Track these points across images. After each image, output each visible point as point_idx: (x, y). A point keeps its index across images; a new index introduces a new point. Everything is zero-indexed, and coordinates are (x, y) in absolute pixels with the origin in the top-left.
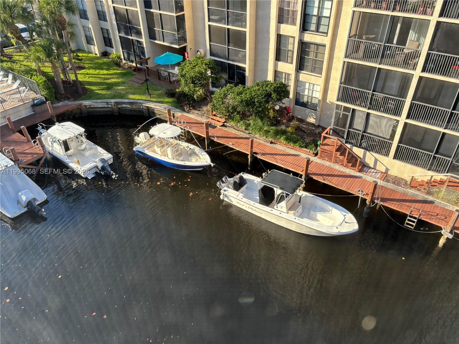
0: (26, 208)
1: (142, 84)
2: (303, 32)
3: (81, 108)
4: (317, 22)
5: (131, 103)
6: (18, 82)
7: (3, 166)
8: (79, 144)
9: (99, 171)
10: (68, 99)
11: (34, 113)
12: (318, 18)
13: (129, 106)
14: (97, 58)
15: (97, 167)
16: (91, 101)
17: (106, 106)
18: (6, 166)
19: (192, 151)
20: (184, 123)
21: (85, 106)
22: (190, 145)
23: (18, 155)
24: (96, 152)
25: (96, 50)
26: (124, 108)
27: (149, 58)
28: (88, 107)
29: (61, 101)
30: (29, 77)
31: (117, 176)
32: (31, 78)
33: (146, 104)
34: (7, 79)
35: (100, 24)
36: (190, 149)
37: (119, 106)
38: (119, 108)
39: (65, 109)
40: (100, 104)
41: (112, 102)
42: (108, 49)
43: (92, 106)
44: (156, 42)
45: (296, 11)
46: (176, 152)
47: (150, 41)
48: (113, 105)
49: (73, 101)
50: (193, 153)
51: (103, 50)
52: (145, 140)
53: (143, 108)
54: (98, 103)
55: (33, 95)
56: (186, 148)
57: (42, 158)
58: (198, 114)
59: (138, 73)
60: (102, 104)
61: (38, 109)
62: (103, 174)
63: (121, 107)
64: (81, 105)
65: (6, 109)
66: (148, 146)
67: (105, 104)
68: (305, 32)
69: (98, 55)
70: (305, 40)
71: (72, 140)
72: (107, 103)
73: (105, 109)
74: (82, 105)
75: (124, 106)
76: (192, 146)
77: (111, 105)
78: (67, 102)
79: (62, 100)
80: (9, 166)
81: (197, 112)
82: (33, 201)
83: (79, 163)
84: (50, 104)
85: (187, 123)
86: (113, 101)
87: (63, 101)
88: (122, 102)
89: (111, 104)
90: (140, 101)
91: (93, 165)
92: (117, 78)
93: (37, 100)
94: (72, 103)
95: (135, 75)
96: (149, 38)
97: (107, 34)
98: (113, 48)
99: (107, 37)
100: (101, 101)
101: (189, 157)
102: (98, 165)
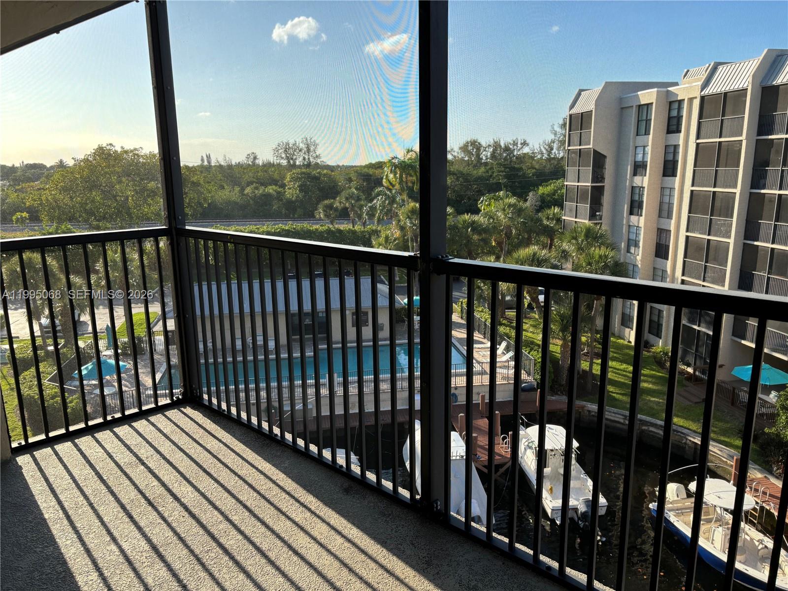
1: (696, 403)
3: (582, 413)
6: (511, 354)
7: (458, 454)
9: (576, 519)
13: (661, 432)
14: (629, 347)
15: (576, 510)
17: (622, 421)
19: (770, 552)
20: (764, 493)
23: (478, 449)
24: (583, 487)
25: (631, 336)
26: (652, 434)
27: (721, 366)
29: (557, 394)
32: (529, 353)
33: (695, 438)
34: (499, 347)
36: (766, 547)
37: (644, 428)
38: (643, 431)
40: (613, 415)
42: (652, 339)
44: (743, 342)
47: (732, 339)
52: (676, 498)
53: (685, 443)
54: (611, 412)
56: (757, 543)
57: (504, 464)
59: (694, 385)
60: (617, 416)
62: (582, 526)
63: (647, 430)
64: (583, 407)
65: (484, 384)
66: (677, 510)
67: (621, 417)
69: (633, 344)
71: (554, 455)
73: (618, 425)
74: (586, 408)
75: (652, 429)
76: (770, 544)
79: (559, 393)
83: (551, 492)
85: (770, 495)
88: (651, 423)
90: (685, 431)
92: (653, 383)
93: (526, 383)
95: (686, 386)
96: (731, 334)
97: (657, 317)
98: (661, 338)
99: (657, 321)
100: (615, 410)
101: (759, 564)
102: (578, 508)
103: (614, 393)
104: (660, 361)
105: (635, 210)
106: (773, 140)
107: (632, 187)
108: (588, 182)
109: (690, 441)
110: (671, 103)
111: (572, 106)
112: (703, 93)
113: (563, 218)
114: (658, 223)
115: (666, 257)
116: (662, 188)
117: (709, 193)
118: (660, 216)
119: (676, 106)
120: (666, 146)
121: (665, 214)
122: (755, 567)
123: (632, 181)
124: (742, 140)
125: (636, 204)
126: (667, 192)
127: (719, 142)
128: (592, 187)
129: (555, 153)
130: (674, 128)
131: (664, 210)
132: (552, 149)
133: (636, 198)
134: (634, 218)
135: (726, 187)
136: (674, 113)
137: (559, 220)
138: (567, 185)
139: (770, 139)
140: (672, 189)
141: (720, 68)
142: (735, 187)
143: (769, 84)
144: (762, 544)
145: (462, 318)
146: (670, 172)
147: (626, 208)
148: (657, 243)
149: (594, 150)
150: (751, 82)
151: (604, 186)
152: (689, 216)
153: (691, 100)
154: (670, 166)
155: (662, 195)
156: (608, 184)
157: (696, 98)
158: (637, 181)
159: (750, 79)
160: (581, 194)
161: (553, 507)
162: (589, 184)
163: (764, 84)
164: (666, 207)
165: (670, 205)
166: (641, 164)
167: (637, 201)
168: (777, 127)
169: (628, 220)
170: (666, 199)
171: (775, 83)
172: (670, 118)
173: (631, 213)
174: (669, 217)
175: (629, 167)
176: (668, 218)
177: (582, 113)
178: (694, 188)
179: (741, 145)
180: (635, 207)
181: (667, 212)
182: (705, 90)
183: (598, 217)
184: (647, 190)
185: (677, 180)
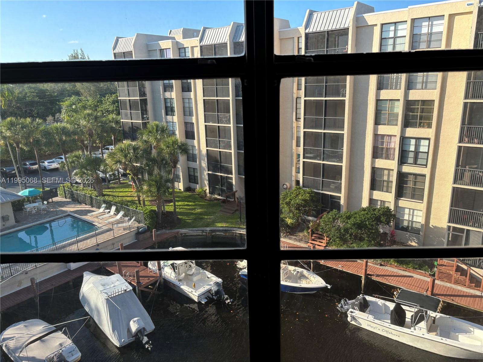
0: (134, 338)
1: (233, 213)
2: (402, 165)
4: (415, 157)
5: (226, 230)
6: (121, 213)
7: (122, 290)
8: (186, 269)
9: (211, 296)
10: (166, 228)
11: (136, 240)
12: (415, 153)
13: (222, 234)
14: (181, 193)
15: (209, 291)
16: (187, 230)
17: (201, 234)
18: (125, 290)
19: (301, 274)
20: (286, 247)
21: (181, 234)
22: (297, 268)
23: (141, 279)
24: (203, 277)
25: (180, 186)
26: (217, 236)
27: (236, 191)
28: (184, 235)
29: (159, 230)
30: (135, 208)
31: (232, 300)
32: (136, 209)
33: (241, 231)
34: (109, 210)
35: (188, 164)
36: (298, 272)
37: (213, 234)
38: (213, 236)
39: (166, 236)
40: (196, 232)
41: (207, 230)
42: (192, 185)
43: (187, 234)
45: (390, 148)
46: (286, 275)
47: (238, 177)
48: (207, 233)
49: (170, 230)
50: (302, 276)
51: (187, 186)
53: (236, 235)
54: (194, 231)
55: (137, 225)
56: (293, 272)
57: (157, 281)
58: (295, 239)
59: (227, 204)
61: (141, 237)
62: (216, 299)
63: (215, 235)
64: (178, 233)
67: (201, 232)
68: (403, 164)
69: (182, 190)
70: (403, 171)
71: (182, 265)
72: (203, 231)
73: (199, 237)
75: (218, 233)
76: (300, 270)
77: (206, 233)
78: (164, 230)
79: (160, 229)
80: (127, 290)
81: (294, 237)
82: (143, 330)
83: (195, 287)
84: (156, 231)
86: (208, 229)
87: (161, 230)
88: (217, 230)
89: (207, 231)
90: (229, 229)
91: (207, 288)
93: (141, 228)
94: (170, 231)
95: (223, 206)
96: (238, 174)
97: (193, 172)
98: (198, 184)
99: (193, 174)
100: (196, 229)
101: (298, 280)
102: (212, 289)
103: (187, 220)
104: (202, 196)
105: (170, 113)
107: (165, 98)
109: (238, 233)
110: (179, 49)
111: (114, 48)
112: (201, 44)
113: (121, 120)
114: (184, 119)
115: (193, 138)
116: (183, 99)
117: (215, 100)
118: (184, 115)
119: (183, 51)
121: (188, 113)
122: (297, 283)
123: (164, 95)
125: (169, 109)
126: (187, 101)
128: (140, 99)
131: (187, 112)
133: (169, 105)
134: (169, 118)
135: (223, 96)
136: (183, 55)
137: (117, 122)
138: (120, 99)
140: (190, 99)
141: (207, 31)
142: (229, 96)
143: (237, 41)
144: (296, 271)
145: (66, 198)
146: (187, 89)
147: (163, 112)
148: (185, 131)
150: (228, 39)
151: (147, 99)
152: (204, 114)
153: (192, 48)
155: (184, 103)
156: (149, 97)
157: (197, 47)
158: (167, 95)
159: (228, 38)
160: (132, 105)
161: (198, 295)
162: (138, 98)
163: (234, 41)
164: (187, 109)
165: (190, 108)
166: (168, 84)
167: (169, 107)
169: (166, 119)
170: (187, 105)
171: (240, 40)
173: (167, 114)
174: (191, 114)
175: (161, 87)
176: (190, 116)
177: (124, 53)
178: (205, 98)
180: (169, 110)
181: (189, 112)
182: (202, 42)
183: (146, 118)
184: (175, 100)
185: (192, 94)
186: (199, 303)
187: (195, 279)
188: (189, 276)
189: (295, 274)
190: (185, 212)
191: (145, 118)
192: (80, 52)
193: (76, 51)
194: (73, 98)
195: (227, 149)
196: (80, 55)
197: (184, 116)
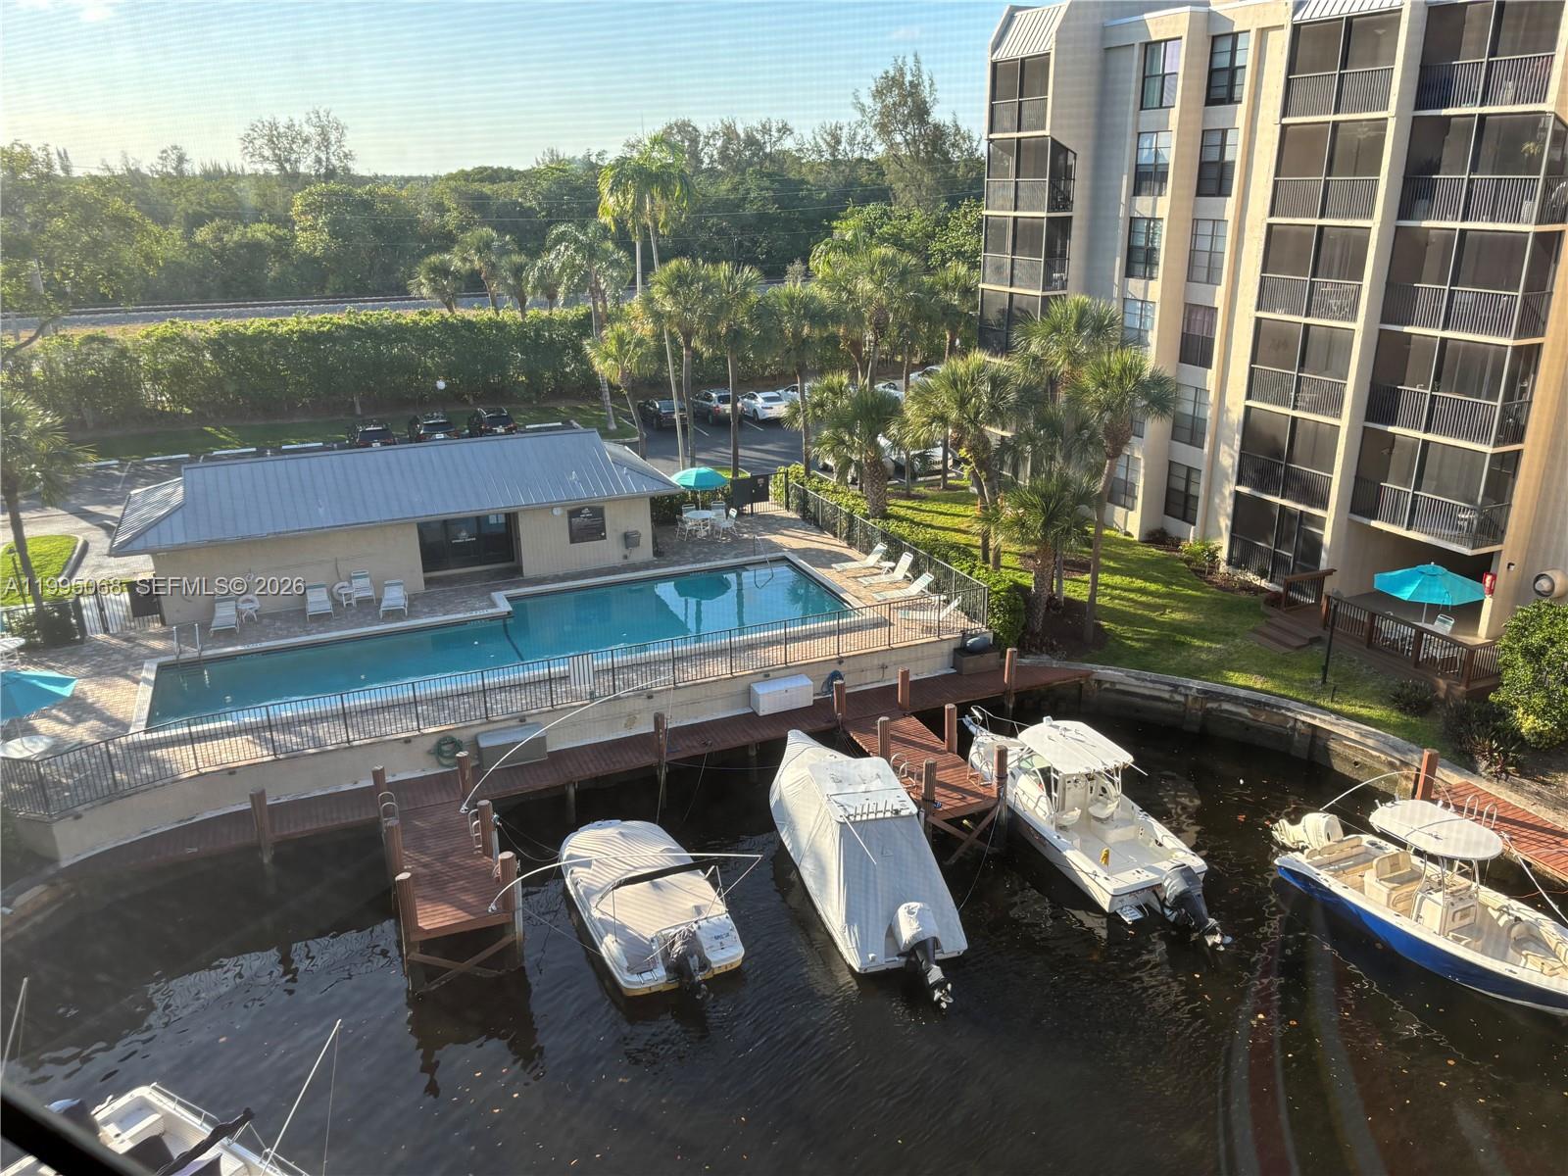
0: (903, 960)
1: (1299, 648)
3: (1085, 687)
5: (1258, 702)
6: (926, 579)
7: (889, 807)
8: (1090, 796)
9: (1158, 907)
10: (1052, 651)
11: (953, 671)
13: (1245, 711)
14: (1129, 544)
15: (1155, 889)
16: (1121, 671)
17: (1167, 696)
18: (897, 812)
19: (1528, 929)
20: (1490, 816)
21: (1099, 682)
22: (1515, 904)
23: (938, 790)
24: (1140, 837)
25: (1130, 522)
26: (1224, 715)
27: (1330, 572)
28: (1107, 685)
29: (1030, 652)
30: (966, 571)
32: (970, 574)
33: (1314, 718)
34: (892, 564)
35: (1170, 450)
36: (1518, 919)
37: (1209, 705)
38: (1209, 711)
39: (1045, 678)
40: (1150, 685)
41: (1191, 688)
42: (1174, 526)
43: (1118, 687)
44: (1374, 524)
46: (1462, 918)
47: (1350, 520)
48: (1190, 698)
49: (1065, 660)
50: (1530, 940)
51: (1154, 525)
52: (1326, 843)
53: (1293, 729)
54: (1144, 680)
55: (963, 622)
56: (1495, 915)
57: (987, 812)
58: (1538, 794)
59: (1286, 612)
60: (1158, 686)
61: (971, 663)
62: (1172, 919)
63: (1216, 710)
64: (1088, 675)
65: (894, 646)
66: (1330, 864)
67: (1167, 688)
69: (1136, 538)
72: (1175, 688)
73: (1160, 704)
74: (1094, 677)
75: (1226, 706)
76: (1528, 913)
77: (1186, 696)
78: (1045, 658)
79: (1034, 650)
80: (903, 813)
81: (1535, 787)
82: (929, 945)
83: (1106, 863)
84: (1015, 655)
85: (1499, 818)
86: (1196, 684)
87: (1036, 654)
88: (1227, 696)
89: (1188, 692)
90: (1273, 700)
91: (1146, 877)
93: (972, 636)
94: (1064, 664)
95: (1270, 617)
96: (1348, 509)
97: (1184, 481)
98: (1194, 524)
99: (1183, 489)
100: (1153, 675)
101: (1511, 951)
102: (1166, 884)
103: (1128, 638)
104: (1200, 569)
105: (1139, 268)
106: (1450, 117)
107: (1131, 218)
108: (1041, 210)
109: (1303, 722)
110: (1214, 39)
111: (996, 46)
112: (1297, 17)
113: (981, 286)
114: (1186, 293)
115: (1206, 362)
116: (1196, 221)
117: (1311, 229)
118: (1190, 279)
119: (1227, 45)
120: (1203, 131)
121: (1203, 274)
122: (1503, 958)
123: (1130, 206)
124: (1386, 119)
125: (1141, 256)
126: (1206, 228)
127: (1334, 122)
128: (1049, 219)
129: (845, 150)
130: (1222, 93)
131: (1201, 266)
132: (838, 142)
133: (1141, 242)
134: (1135, 286)
135: (1346, 216)
136: (1223, 61)
137: (968, 292)
138: (987, 216)
139: (1445, 116)
140: (1219, 222)
142: (1369, 215)
144: (1509, 914)
145: (787, 507)
146: (1213, 187)
147: (1119, 263)
148: (1183, 334)
149: (1052, 139)
151: (1071, 217)
152: (1262, 277)
153: (1263, 32)
154: (1214, 173)
155: (1195, 235)
156: (1078, 213)
157: (1281, 27)
158: (1143, 205)
160: (1022, 235)
161: (1115, 890)
162: (1044, 214)
164: (1203, 259)
165: (1214, 256)
166: (1152, 169)
167: (1141, 248)
168: (1458, 88)
169: (1123, 288)
170: (1204, 244)
172: (1212, 72)
173: (1129, 273)
174: (1212, 278)
175: (1125, 177)
176: (1208, 282)
177: (1023, 60)
178: (1275, 220)
179: (1384, 129)
180: (1139, 260)
181: (1206, 270)
182: (1302, 12)
183: (1059, 284)
184: (1165, 224)
185: (1231, 203)
186: (1113, 918)
187: (1114, 835)
188: (1093, 822)
189: (1501, 923)
190: (1129, 612)
191: (1056, 281)
192: (910, 61)
193: (900, 62)
194: (872, 210)
195: (1326, 414)
196: (908, 73)
197: (1188, 280)
